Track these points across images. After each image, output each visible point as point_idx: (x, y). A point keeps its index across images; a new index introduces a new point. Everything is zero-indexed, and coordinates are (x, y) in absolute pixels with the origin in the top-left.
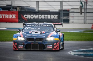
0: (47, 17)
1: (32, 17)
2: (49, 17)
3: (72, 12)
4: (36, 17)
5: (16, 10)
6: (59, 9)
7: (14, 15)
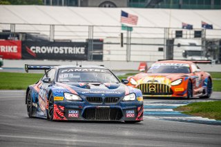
0: (68, 50)
1: (44, 50)
2: (71, 50)
3: (107, 43)
4: (50, 50)
5: (18, 38)
6: (87, 38)
7: (15, 47)
